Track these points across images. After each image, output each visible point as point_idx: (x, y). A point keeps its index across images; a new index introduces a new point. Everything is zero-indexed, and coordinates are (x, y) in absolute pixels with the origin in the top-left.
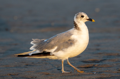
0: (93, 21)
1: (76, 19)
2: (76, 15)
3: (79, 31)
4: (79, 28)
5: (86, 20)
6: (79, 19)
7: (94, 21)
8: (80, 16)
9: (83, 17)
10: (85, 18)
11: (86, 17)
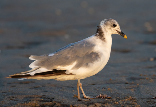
0: (125, 37)
1: (105, 25)
2: (105, 20)
3: (104, 42)
4: (105, 38)
5: (117, 32)
6: (109, 27)
7: (127, 37)
8: (112, 24)
9: (115, 26)
10: (116, 28)
11: (118, 28)
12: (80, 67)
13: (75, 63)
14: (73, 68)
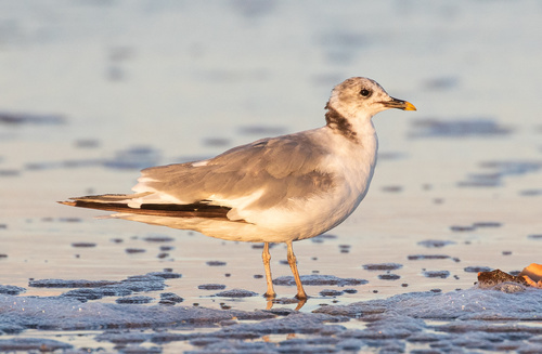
3: (354, 145)
4: (355, 133)
8: (357, 92)
10: (374, 97)
11: (380, 95)
12: (270, 206)
13: (259, 194)
14: (251, 207)
